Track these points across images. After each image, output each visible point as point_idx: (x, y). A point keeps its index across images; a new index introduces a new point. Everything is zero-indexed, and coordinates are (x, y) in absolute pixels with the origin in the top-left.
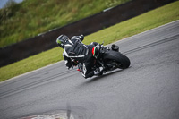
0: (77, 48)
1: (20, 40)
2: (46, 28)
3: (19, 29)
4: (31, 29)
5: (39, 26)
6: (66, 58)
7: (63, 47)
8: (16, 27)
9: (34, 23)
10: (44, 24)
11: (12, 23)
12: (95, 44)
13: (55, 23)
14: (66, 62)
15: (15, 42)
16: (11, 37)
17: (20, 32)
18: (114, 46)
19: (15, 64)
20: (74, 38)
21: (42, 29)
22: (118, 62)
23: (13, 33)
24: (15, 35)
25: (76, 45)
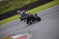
0: (24, 14)
1: (13, 9)
2: (22, 5)
3: (13, 6)
4: (17, 6)
5: (20, 5)
6: (20, 18)
7: (19, 14)
8: (12, 5)
9: (18, 4)
10: (21, 4)
11: (11, 4)
12: (30, 13)
13: (25, 4)
14: (20, 19)
15: (12, 10)
16: (11, 8)
17: (13, 7)
18: (36, 14)
19: (12, 17)
20: (23, 11)
21: (21, 6)
22: (37, 19)
23: (11, 7)
24: (12, 8)
25: (24, 13)
